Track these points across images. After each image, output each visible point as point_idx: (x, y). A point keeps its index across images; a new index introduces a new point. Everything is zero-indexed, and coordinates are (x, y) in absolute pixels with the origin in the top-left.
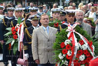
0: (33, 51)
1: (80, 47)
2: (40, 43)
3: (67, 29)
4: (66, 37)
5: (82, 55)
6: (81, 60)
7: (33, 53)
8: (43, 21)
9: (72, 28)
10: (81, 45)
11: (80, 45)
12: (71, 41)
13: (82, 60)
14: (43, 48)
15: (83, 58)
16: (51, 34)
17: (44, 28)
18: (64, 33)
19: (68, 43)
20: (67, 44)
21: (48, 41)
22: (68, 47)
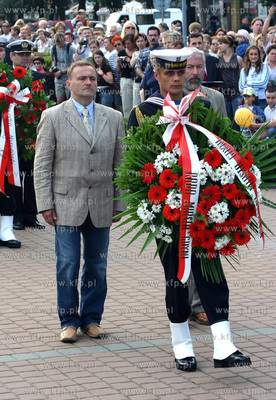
0: (38, 182)
1: (209, 178)
2: (63, 159)
3: (162, 115)
4: (158, 144)
5: (220, 201)
6: (217, 221)
7: (36, 187)
8: (78, 85)
9: (180, 112)
10: (214, 169)
11: (209, 168)
12: (177, 156)
13: (220, 219)
14: (75, 174)
15: (221, 212)
16: (101, 128)
17: (81, 108)
18: (153, 132)
19: (166, 163)
20: (164, 168)
21: (92, 153)
22: (168, 179)
